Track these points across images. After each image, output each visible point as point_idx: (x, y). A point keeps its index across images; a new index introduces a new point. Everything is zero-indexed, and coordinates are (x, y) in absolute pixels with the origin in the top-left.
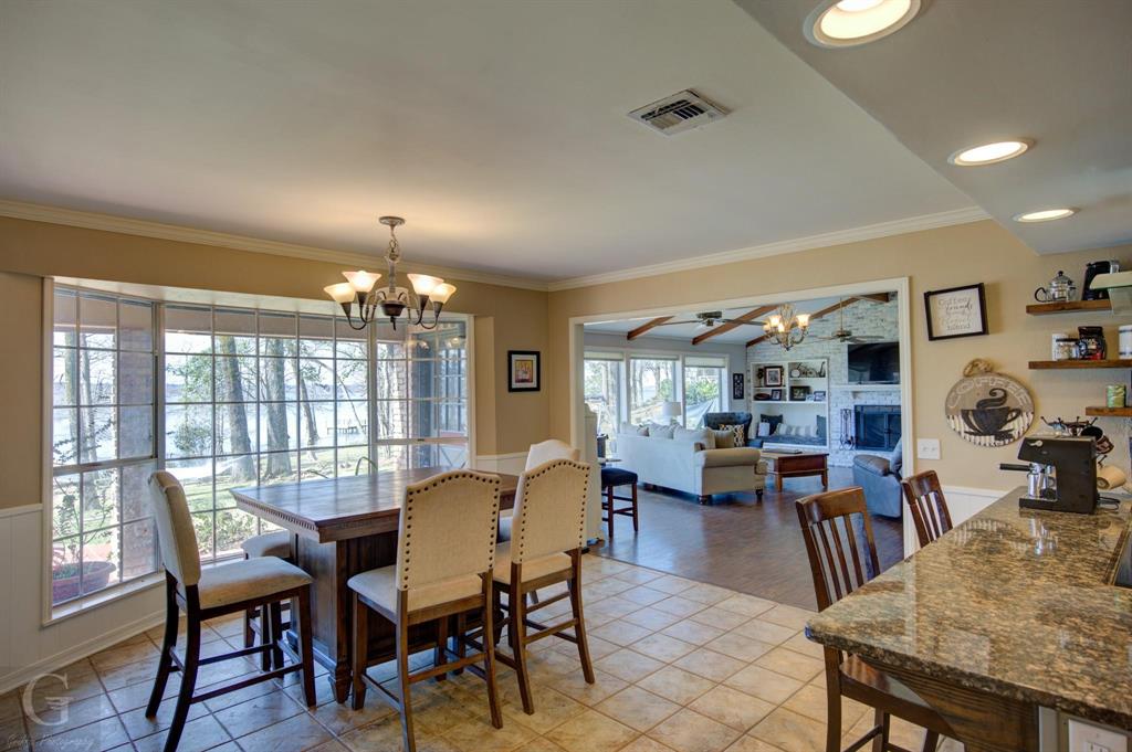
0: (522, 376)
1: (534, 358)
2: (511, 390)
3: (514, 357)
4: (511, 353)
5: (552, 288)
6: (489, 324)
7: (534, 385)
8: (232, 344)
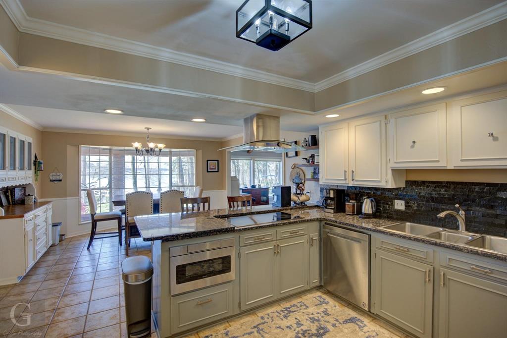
0: (212, 167)
1: (217, 162)
2: (208, 171)
3: (209, 162)
4: (208, 161)
5: (223, 141)
6: (200, 152)
7: (217, 170)
8: (180, 160)
